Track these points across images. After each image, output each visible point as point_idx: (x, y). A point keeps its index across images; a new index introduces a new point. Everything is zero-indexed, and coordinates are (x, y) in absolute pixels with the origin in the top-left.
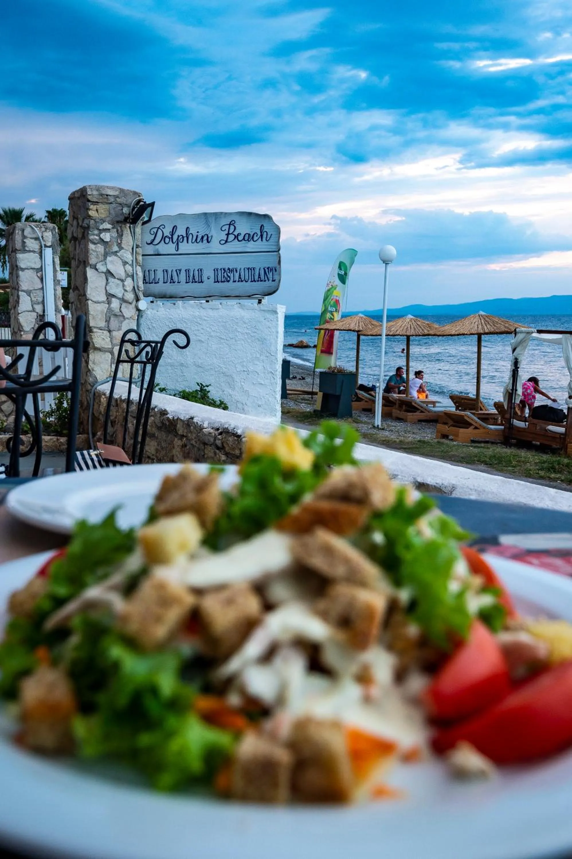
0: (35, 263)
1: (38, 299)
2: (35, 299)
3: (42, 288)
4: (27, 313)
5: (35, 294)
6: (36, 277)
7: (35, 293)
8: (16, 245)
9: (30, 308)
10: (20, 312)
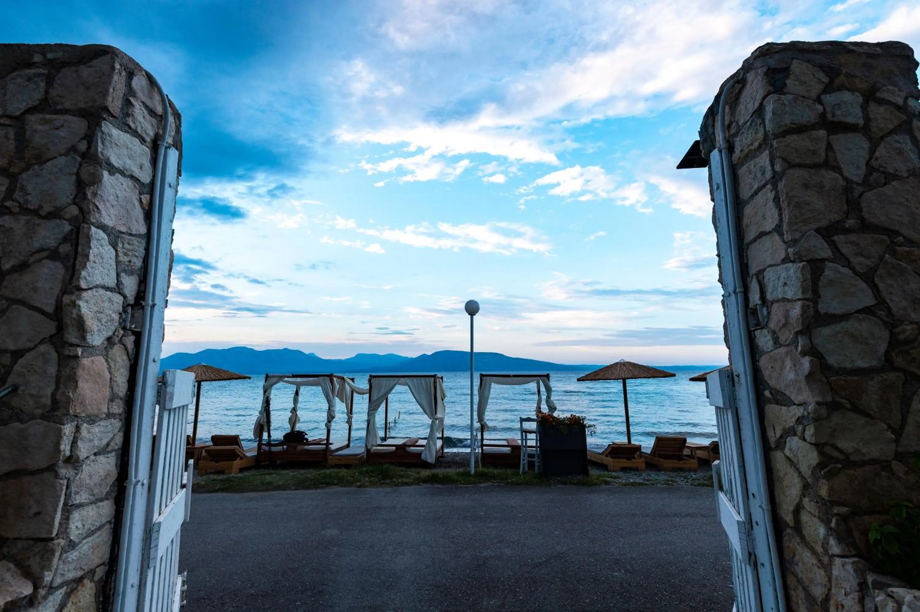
0: (141, 168)
1: (134, 260)
2: (126, 259)
3: (148, 236)
4: (102, 291)
5: (126, 246)
6: (137, 204)
7: (129, 244)
8: (110, 99)
9: (111, 282)
10: (83, 285)
